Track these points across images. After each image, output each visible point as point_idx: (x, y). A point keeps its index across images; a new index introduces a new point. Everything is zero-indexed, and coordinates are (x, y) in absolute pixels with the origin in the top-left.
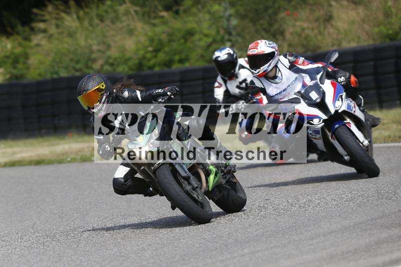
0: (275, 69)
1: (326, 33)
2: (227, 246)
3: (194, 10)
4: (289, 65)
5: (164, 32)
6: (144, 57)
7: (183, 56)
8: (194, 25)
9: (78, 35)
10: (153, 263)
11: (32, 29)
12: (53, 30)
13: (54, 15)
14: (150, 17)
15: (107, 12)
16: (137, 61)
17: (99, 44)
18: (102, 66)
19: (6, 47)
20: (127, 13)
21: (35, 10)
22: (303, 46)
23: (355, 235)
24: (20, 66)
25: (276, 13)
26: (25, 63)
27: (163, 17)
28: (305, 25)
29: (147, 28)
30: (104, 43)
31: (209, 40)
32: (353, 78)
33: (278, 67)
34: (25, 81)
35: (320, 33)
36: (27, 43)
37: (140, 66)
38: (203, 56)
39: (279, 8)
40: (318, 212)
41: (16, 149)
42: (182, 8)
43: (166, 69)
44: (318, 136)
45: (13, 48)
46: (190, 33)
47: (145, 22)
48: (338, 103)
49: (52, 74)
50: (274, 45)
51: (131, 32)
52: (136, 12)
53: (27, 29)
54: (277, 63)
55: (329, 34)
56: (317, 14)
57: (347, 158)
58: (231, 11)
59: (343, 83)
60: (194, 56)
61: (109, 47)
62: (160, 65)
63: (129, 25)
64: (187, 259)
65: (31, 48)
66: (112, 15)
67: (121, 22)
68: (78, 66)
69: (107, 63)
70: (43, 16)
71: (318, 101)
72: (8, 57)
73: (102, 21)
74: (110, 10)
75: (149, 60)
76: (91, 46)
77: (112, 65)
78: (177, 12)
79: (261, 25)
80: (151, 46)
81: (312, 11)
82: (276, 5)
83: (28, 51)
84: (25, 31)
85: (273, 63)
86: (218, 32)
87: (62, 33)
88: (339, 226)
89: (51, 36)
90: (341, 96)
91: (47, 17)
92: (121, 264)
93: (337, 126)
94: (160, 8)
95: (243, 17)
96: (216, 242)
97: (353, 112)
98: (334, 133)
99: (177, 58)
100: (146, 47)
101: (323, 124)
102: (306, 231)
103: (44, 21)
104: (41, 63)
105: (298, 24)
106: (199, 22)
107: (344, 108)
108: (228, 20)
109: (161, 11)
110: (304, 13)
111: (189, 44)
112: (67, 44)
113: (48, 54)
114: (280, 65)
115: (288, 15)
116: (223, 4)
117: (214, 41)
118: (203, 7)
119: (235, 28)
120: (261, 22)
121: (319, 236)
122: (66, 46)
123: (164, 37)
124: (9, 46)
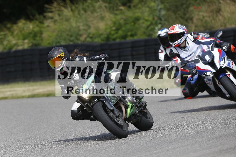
0: (185, 42)
1: (217, 19)
2: (159, 144)
3: (140, 6)
4: (194, 39)
5: (122, 19)
6: (110, 33)
7: (133, 33)
8: (140, 15)
9: (72, 20)
10: (116, 154)
11: (45, 17)
12: (57, 17)
13: (58, 9)
14: (113, 9)
15: (88, 6)
16: (106, 36)
17: (84, 25)
18: (86, 38)
19: (29, 27)
20: (100, 7)
21: (47, 6)
22: (204, 27)
23: (234, 138)
24: (38, 38)
25: (188, 7)
26: (40, 37)
27: (121, 10)
28: (205, 14)
29: (112, 16)
30: (87, 25)
31: (149, 23)
32: (232, 47)
33: (186, 41)
34: (41, 47)
35: (214, 19)
36: (41, 25)
37: (108, 38)
38: (144, 33)
39: (190, 4)
40: (213, 125)
41: (35, 87)
42: (132, 5)
43: (123, 40)
44: (211, 82)
45: (34, 28)
46: (137, 19)
47: (111, 13)
48: (222, 62)
49: (56, 43)
50: (184, 27)
51: (102, 18)
52: (105, 7)
53: (41, 17)
54: (186, 38)
55: (219, 20)
56: (212, 8)
57: (228, 96)
58: (161, 6)
59: (225, 50)
60: (140, 33)
61: (89, 27)
62: (119, 38)
63: (101, 14)
64: (135, 152)
65: (44, 28)
66: (91, 8)
67: (97, 13)
68: (72, 39)
69: (88, 36)
70: (51, 9)
71: (210, 61)
72: (30, 33)
73: (86, 12)
74: (90, 5)
75: (113, 35)
76: (79, 27)
77: (91, 38)
78: (130, 7)
79: (179, 14)
80: (114, 26)
81: (209, 6)
82: (188, 3)
83: (42, 29)
84: (40, 18)
85: (183, 39)
86: (154, 19)
87: (62, 19)
88: (225, 133)
89: (55, 21)
90: (224, 58)
91: (54, 10)
92: (97, 155)
93: (222, 76)
94: (120, 4)
95: (168, 10)
96: (153, 142)
97: (231, 68)
98: (220, 80)
99: (129, 33)
100: (111, 27)
101: (213, 75)
102: (206, 136)
103: (51, 12)
104: (50, 36)
105: (201, 14)
106: (142, 13)
107: (226, 65)
108: (160, 11)
109: (120, 6)
110: (204, 7)
111: (137, 26)
112: (65, 26)
113: (54, 31)
114: (188, 40)
115: (195, 8)
116: (157, 2)
117: (152, 24)
118: (145, 4)
119: (163, 16)
120: (179, 12)
121: (213, 139)
122: (64, 26)
123: (122, 21)
124: (31, 27)
